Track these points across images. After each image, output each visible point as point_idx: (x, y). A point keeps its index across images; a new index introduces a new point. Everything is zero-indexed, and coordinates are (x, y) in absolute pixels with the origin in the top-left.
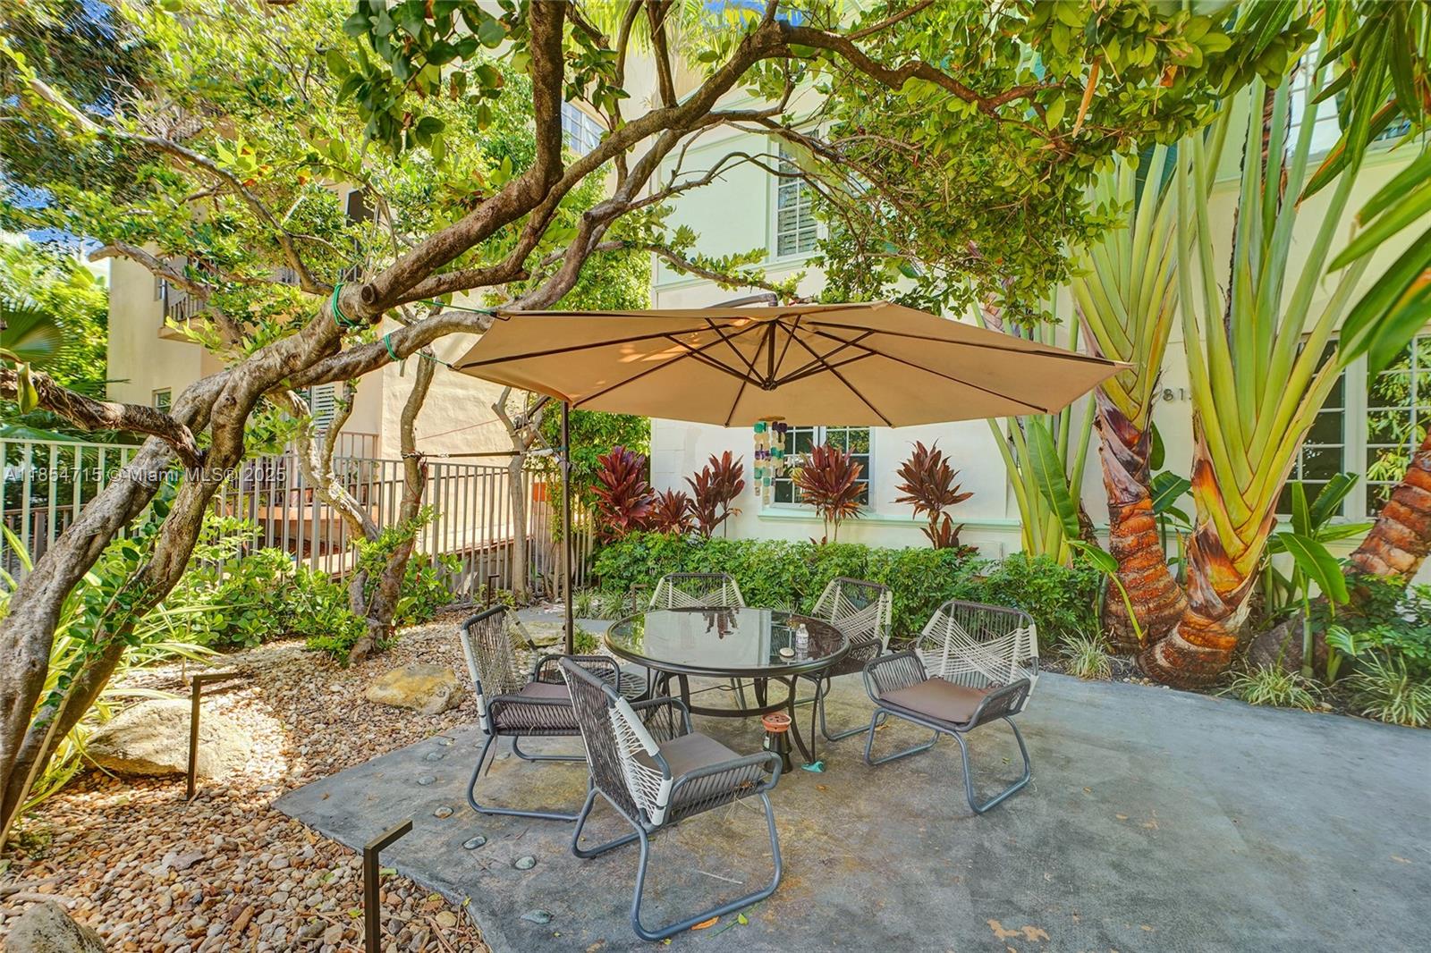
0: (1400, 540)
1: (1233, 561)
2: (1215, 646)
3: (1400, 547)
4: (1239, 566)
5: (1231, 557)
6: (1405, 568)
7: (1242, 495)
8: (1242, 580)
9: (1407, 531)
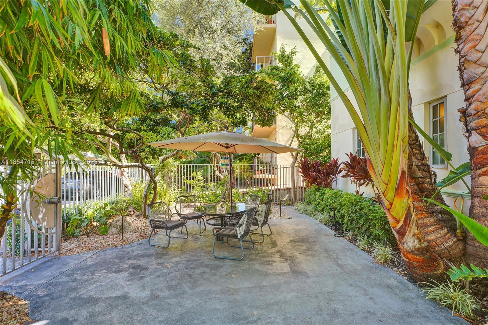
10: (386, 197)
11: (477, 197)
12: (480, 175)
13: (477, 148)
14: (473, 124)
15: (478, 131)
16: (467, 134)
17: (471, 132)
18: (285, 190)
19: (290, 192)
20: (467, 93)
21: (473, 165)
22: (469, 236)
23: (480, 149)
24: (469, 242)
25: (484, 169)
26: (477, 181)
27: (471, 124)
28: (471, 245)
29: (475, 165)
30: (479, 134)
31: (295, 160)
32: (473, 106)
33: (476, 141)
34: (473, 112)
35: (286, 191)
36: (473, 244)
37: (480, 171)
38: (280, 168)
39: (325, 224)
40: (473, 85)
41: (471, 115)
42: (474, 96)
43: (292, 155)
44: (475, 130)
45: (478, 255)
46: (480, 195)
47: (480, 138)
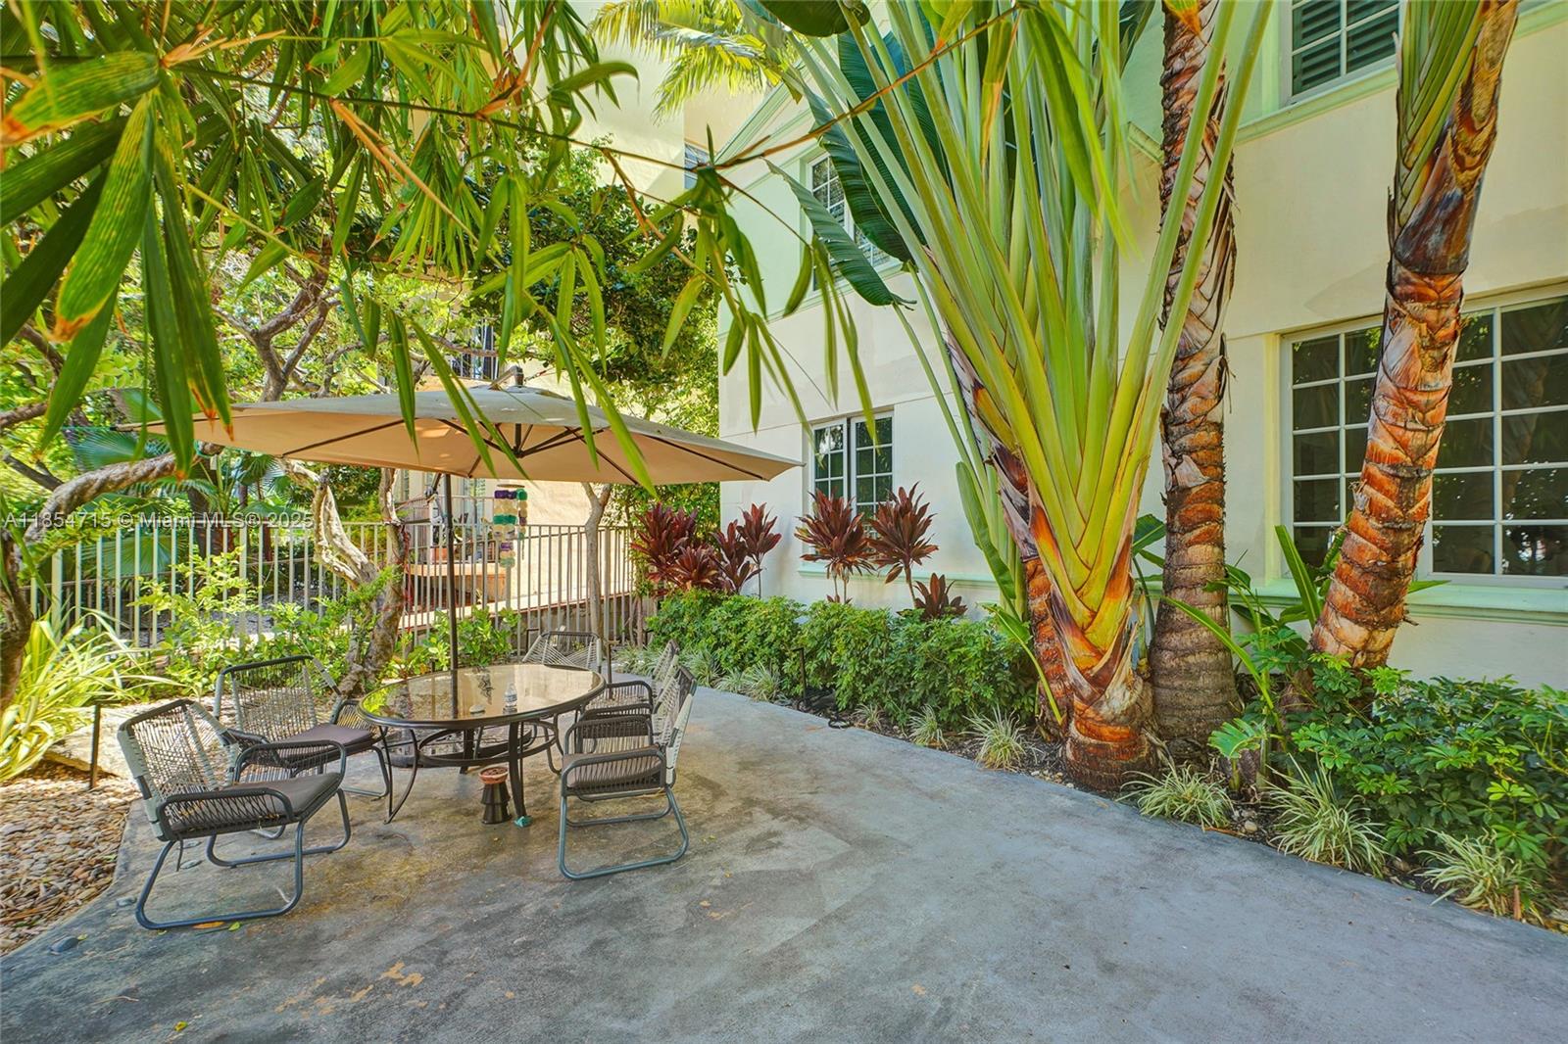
0: (1345, 607)
1: (1083, 631)
2: (1099, 737)
3: (1346, 617)
4: (1093, 636)
5: (1080, 625)
6: (1359, 646)
7: (1076, 549)
8: (1100, 655)
9: (1350, 593)
10: (1085, 598)
11: (1182, 587)
12: (1190, 544)
13: (1190, 489)
14: (1185, 441)
15: (1194, 455)
16: (1173, 461)
17: (1180, 457)
18: (554, 610)
19: (573, 616)
20: (1180, 377)
21: (1177, 524)
22: (1161, 669)
23: (1194, 491)
24: (1162, 682)
25: (1197, 532)
26: (1183, 556)
27: (1182, 440)
28: (1167, 687)
29: (1182, 524)
30: (1195, 461)
31: (599, 509)
32: (1187, 405)
33: (1188, 476)
34: (1189, 417)
35: (560, 614)
36: (1169, 683)
37: (1189, 536)
38: (541, 536)
39: (772, 699)
40: (1192, 363)
41: (1184, 422)
42: (1192, 384)
43: (590, 493)
44: (1189, 453)
45: (1179, 704)
46: (1187, 584)
47: (1196, 468)
